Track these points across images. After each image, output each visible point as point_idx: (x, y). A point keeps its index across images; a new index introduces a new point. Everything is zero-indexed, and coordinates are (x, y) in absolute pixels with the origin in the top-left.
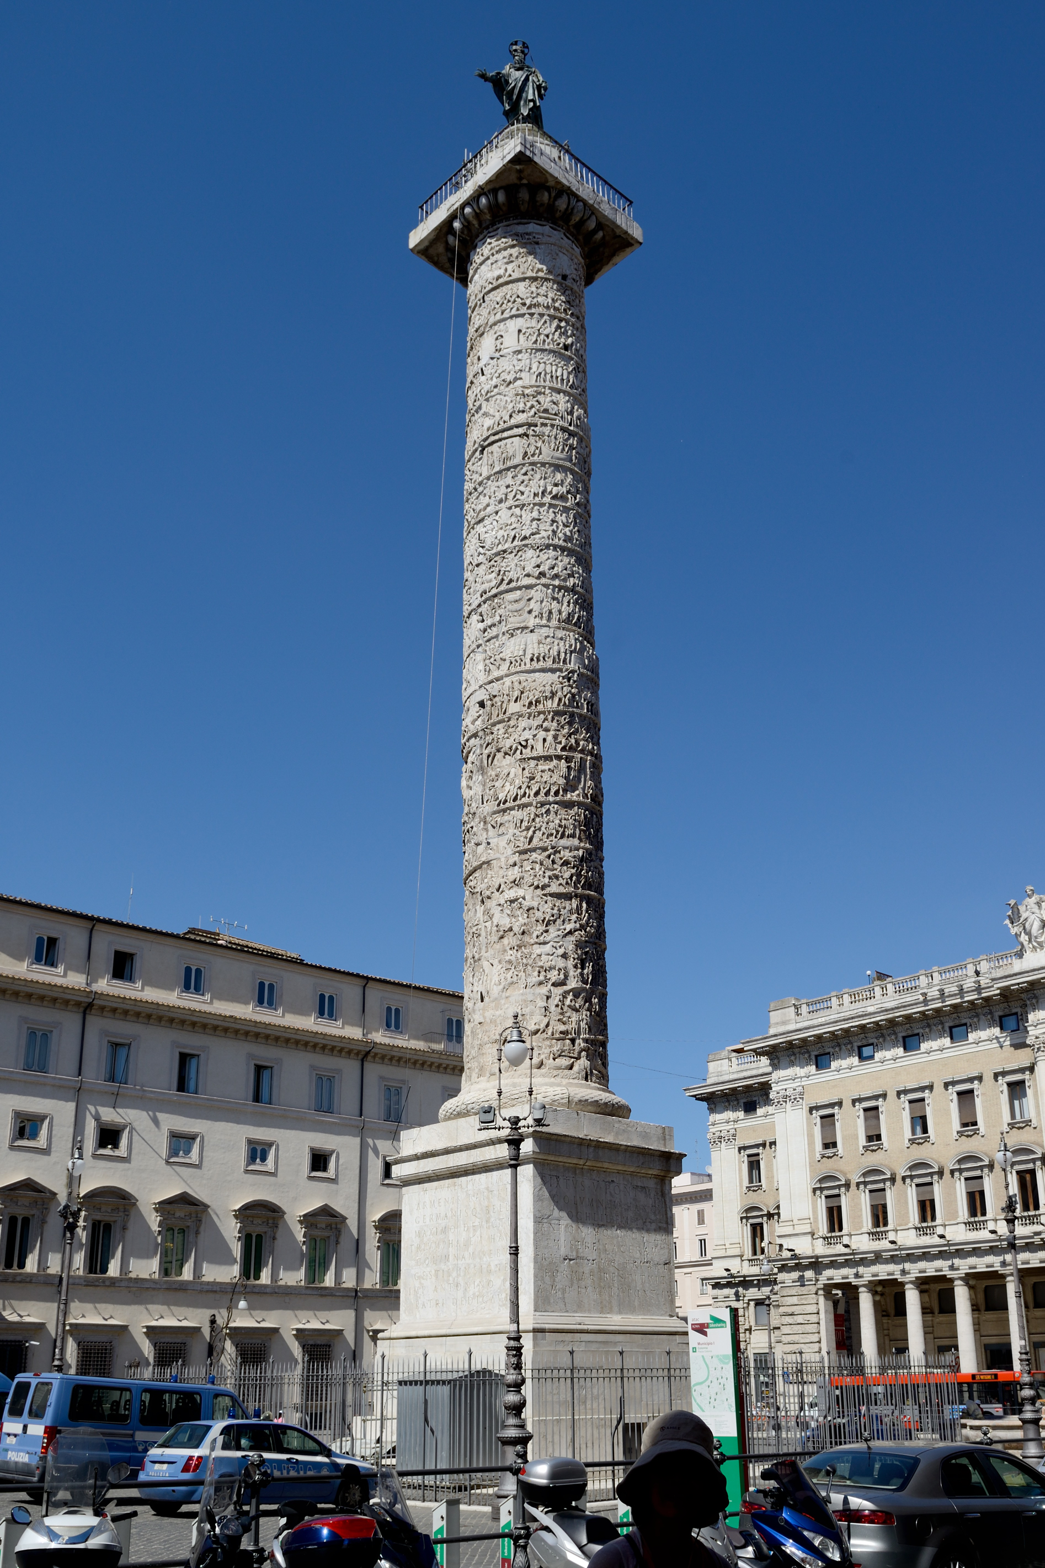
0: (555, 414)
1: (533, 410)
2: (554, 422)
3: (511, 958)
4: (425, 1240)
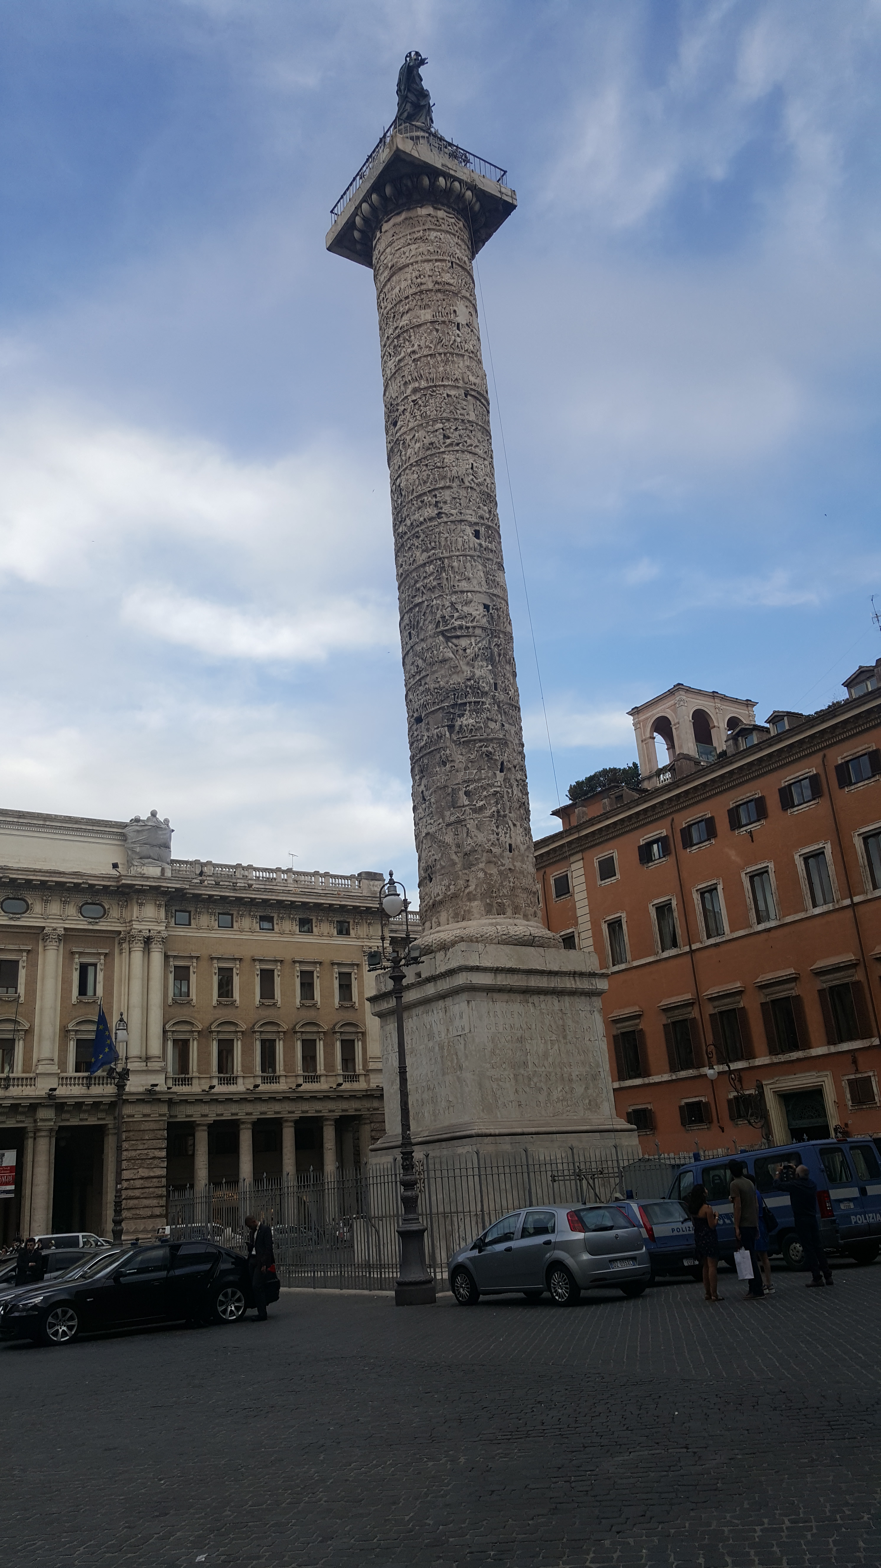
4: (499, 1046)
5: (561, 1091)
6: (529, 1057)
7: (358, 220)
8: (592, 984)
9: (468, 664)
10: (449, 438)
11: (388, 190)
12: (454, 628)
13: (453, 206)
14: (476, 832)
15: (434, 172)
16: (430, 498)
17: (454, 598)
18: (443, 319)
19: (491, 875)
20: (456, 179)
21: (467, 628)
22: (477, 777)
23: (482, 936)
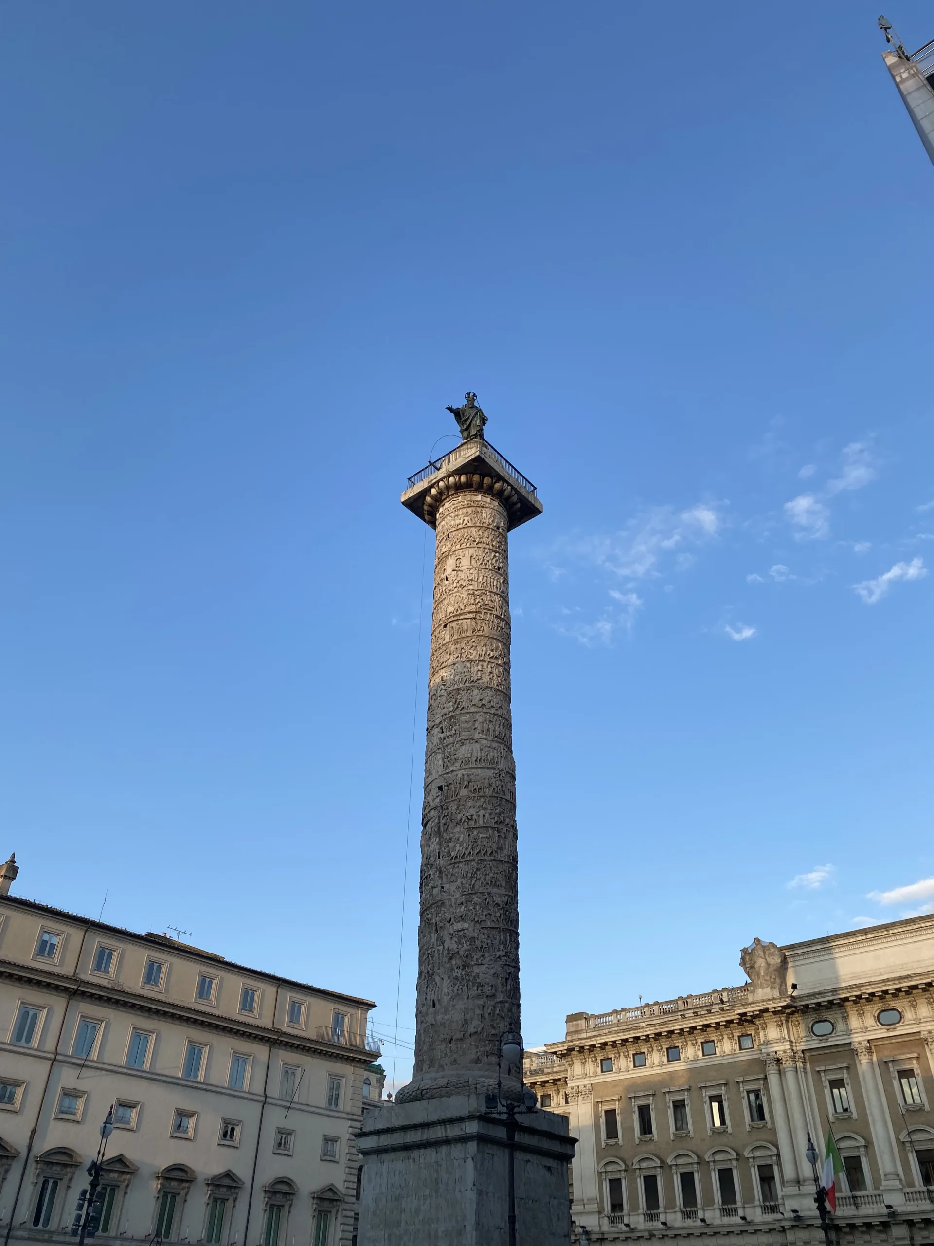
0: (493, 608)
1: (479, 604)
2: (492, 612)
3: (457, 975)
4: (381, 1206)
21: (427, 815)
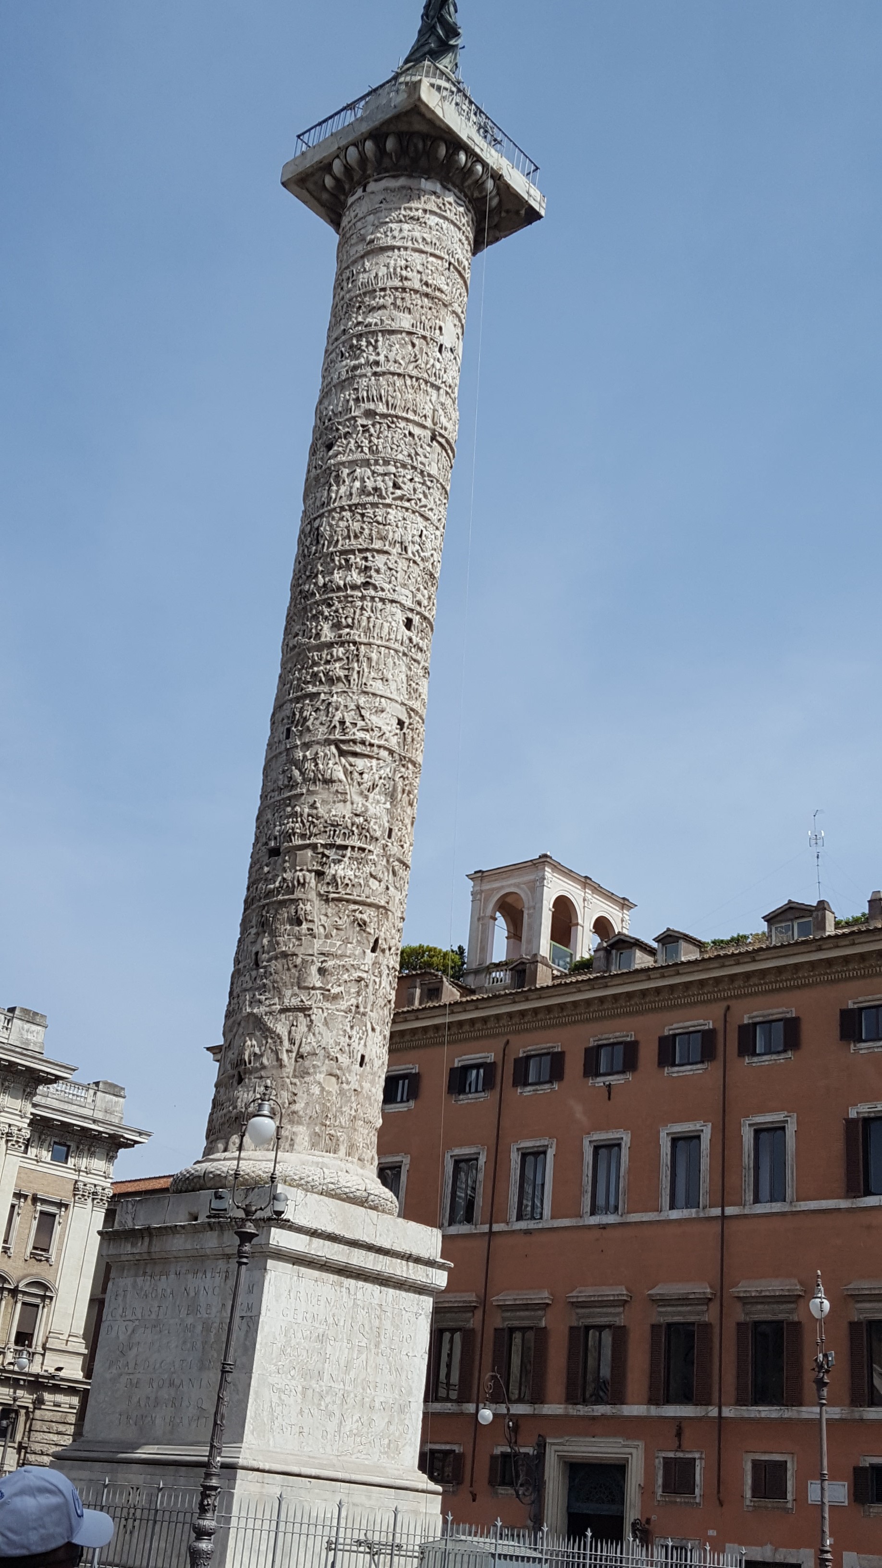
4: (293, 1343)
5: (357, 1421)
6: (326, 1365)
7: (337, 166)
8: (427, 1275)
9: (361, 793)
10: (400, 488)
11: (390, 144)
12: (354, 742)
13: (466, 190)
14: (323, 1029)
15: (456, 144)
16: (358, 560)
17: (362, 700)
18: (424, 333)
19: (329, 1093)
20: (479, 160)
21: (371, 745)
22: (339, 952)
23: (301, 1179)
